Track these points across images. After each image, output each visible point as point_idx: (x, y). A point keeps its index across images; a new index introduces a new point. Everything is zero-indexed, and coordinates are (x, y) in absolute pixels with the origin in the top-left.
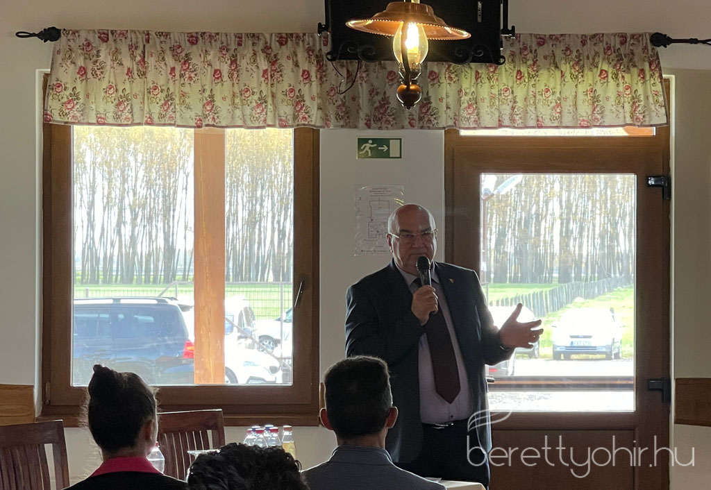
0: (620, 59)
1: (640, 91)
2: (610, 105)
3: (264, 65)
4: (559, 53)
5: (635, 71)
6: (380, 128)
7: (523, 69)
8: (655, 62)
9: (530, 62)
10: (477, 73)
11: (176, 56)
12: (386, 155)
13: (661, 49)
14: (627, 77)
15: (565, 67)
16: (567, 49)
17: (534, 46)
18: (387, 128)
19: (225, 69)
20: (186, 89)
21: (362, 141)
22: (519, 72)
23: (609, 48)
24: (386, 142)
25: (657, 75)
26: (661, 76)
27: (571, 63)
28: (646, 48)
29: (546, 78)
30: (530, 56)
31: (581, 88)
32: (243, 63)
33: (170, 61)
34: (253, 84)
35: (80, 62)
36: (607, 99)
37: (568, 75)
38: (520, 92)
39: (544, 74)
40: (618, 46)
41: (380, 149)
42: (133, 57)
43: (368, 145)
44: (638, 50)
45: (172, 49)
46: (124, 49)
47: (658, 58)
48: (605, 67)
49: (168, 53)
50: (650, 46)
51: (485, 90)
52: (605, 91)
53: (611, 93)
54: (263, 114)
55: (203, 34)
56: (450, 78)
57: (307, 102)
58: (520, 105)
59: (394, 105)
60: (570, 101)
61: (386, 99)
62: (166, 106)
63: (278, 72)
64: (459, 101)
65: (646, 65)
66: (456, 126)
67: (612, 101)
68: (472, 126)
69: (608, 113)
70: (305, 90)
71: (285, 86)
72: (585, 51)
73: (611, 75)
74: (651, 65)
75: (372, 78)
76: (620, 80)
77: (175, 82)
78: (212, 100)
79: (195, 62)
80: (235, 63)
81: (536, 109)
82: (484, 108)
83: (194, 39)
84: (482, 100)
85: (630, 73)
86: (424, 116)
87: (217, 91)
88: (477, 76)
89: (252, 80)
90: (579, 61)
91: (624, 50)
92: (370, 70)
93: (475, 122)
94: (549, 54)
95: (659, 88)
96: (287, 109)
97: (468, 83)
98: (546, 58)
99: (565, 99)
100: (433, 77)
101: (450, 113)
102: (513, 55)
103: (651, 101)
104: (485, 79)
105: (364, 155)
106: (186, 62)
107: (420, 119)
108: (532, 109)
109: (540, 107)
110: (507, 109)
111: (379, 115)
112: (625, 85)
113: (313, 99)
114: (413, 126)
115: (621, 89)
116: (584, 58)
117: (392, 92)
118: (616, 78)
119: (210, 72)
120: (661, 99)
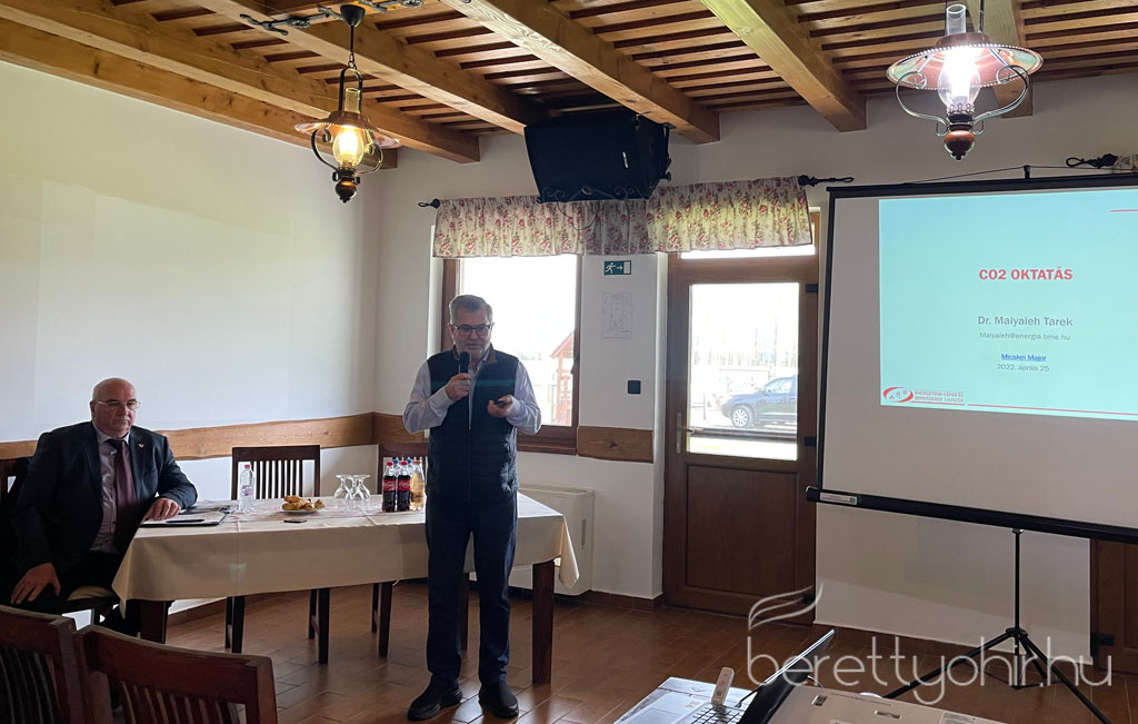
0: (776, 197)
1: (792, 220)
2: (767, 232)
3: (547, 215)
4: (733, 196)
5: (789, 205)
6: (618, 254)
7: (709, 209)
8: (802, 198)
9: (712, 203)
10: (678, 213)
11: (500, 213)
12: (622, 272)
13: (808, 188)
14: (783, 210)
15: (737, 205)
16: (739, 192)
17: (716, 192)
18: (622, 254)
19: (526, 219)
20: (506, 233)
21: (607, 263)
22: (706, 211)
24: (622, 263)
25: (804, 207)
26: (807, 208)
27: (741, 202)
28: (795, 187)
29: (725, 215)
30: (713, 199)
31: (750, 221)
32: (537, 214)
33: (497, 216)
34: (542, 228)
35: (451, 220)
36: (767, 227)
37: (737, 210)
38: (706, 225)
39: (724, 211)
40: (775, 187)
41: (617, 269)
42: (476, 214)
43: (610, 267)
44: (791, 190)
45: (499, 208)
46: (473, 210)
47: (805, 194)
48: (765, 203)
49: (496, 211)
50: (799, 187)
51: (684, 226)
52: (764, 221)
53: (770, 223)
54: (547, 248)
55: (513, 197)
56: (658, 217)
57: (570, 238)
58: (707, 234)
59: (624, 237)
60: (738, 230)
61: (621, 234)
62: (493, 244)
63: (556, 219)
64: (665, 233)
65: (796, 200)
66: (659, 250)
67: (770, 228)
68: (674, 250)
69: (766, 236)
70: (569, 230)
71: (559, 229)
72: (752, 193)
73: (769, 209)
74: (799, 200)
75: (612, 220)
76: (776, 213)
77: (499, 229)
78: (516, 239)
79: (510, 215)
80: (532, 215)
81: (716, 236)
82: (685, 238)
83: (509, 201)
84: (684, 232)
85: (784, 206)
86: (645, 245)
87: (521, 233)
88: (678, 215)
89: (542, 226)
90: (747, 200)
91: (779, 190)
92: (611, 214)
93: (676, 247)
94: (726, 196)
95: (806, 217)
96: (559, 243)
97: (672, 220)
98: (725, 199)
99: (735, 228)
100: (650, 217)
101: (657, 242)
102: (701, 199)
103: (798, 226)
104: (685, 218)
105: (609, 273)
106: (505, 216)
107: (642, 247)
108: (713, 236)
109: (722, 236)
110: (694, 237)
111: (617, 245)
112: (782, 216)
113: (574, 236)
114: (633, 252)
115: (776, 219)
116: (751, 198)
117: (623, 229)
118: (773, 211)
119: (517, 221)
120: (807, 225)
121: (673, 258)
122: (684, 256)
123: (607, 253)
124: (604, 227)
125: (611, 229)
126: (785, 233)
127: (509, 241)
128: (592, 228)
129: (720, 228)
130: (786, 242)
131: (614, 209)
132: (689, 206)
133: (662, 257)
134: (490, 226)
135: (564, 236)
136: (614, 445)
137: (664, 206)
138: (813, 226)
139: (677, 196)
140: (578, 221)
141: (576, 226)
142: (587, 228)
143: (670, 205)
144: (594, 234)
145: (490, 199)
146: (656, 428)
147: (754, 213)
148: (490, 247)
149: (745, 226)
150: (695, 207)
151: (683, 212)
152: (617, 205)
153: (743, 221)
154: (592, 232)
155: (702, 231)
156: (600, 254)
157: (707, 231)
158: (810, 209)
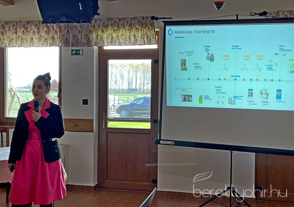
0: (142, 24)
1: (149, 34)
2: (139, 39)
3: (46, 29)
4: (125, 24)
6: (77, 47)
7: (115, 28)
8: (153, 25)
9: (117, 26)
10: (102, 30)
11: (24, 28)
12: (79, 54)
13: (154, 21)
14: (145, 30)
15: (127, 27)
16: (127, 22)
17: (118, 21)
18: (79, 47)
19: (36, 31)
20: (27, 37)
21: (72, 50)
22: (114, 29)
23: (139, 21)
24: (79, 50)
25: (153, 29)
27: (128, 26)
28: (150, 21)
29: (122, 31)
30: (117, 24)
31: (132, 34)
32: (41, 29)
33: (23, 29)
35: (1, 31)
36: (139, 36)
37: (127, 29)
38: (114, 35)
39: (121, 29)
40: (142, 20)
41: (77, 53)
42: (13, 28)
43: (74, 52)
44: (148, 22)
46: (11, 26)
47: (154, 24)
48: (138, 27)
49: (22, 27)
51: (105, 35)
52: (138, 34)
53: (140, 35)
54: (45, 43)
55: (30, 21)
56: (94, 31)
57: (56, 39)
58: (114, 39)
59: (80, 39)
60: (127, 37)
61: (78, 38)
62: (21, 42)
63: (50, 31)
64: (97, 38)
65: (150, 26)
66: (95, 45)
67: (140, 37)
68: (101, 45)
69: (138, 41)
70: (55, 36)
71: (51, 35)
72: (133, 22)
73: (140, 29)
74: (151, 26)
75: (74, 32)
76: (142, 31)
77: (24, 35)
78: (32, 39)
79: (28, 29)
80: (38, 29)
81: (118, 40)
82: (105, 40)
83: (28, 23)
84: (105, 38)
85: (146, 29)
86: (89, 43)
87: (34, 37)
88: (103, 31)
89: (43, 34)
90: (131, 25)
91: (144, 22)
92: (73, 30)
93: (102, 44)
94: (122, 23)
95: (154, 33)
96: (51, 41)
97: (100, 33)
98: (122, 25)
99: (126, 37)
100: (91, 31)
101: (94, 42)
102: (112, 24)
103: (151, 37)
104: (105, 32)
105: (73, 55)
106: (26, 29)
107: (87, 44)
108: (117, 40)
109: (121, 40)
110: (109, 40)
111: (77, 43)
112: (144, 32)
113: (58, 38)
114: (84, 46)
115: (142, 33)
116: (132, 24)
117: (79, 36)
118: (141, 30)
119: (32, 32)
120: (154, 36)
121: (100, 49)
122: (105, 48)
123: (73, 46)
124: (71, 35)
125: (74, 36)
126: (146, 39)
127: (29, 40)
128: (66, 35)
129: (120, 37)
130: (146, 43)
131: (75, 27)
132: (107, 27)
133: (96, 48)
134: (20, 34)
135: (53, 38)
136: (77, 126)
137: (96, 27)
138: (157, 37)
139: (102, 23)
140: (59, 32)
141: (58, 34)
142: (63, 35)
143: (99, 26)
144: (66, 38)
145: (19, 22)
146: (95, 118)
147: (134, 31)
148: (20, 42)
149: (130, 36)
150: (110, 28)
151: (104, 29)
152: (76, 26)
153: (129, 34)
154: (65, 37)
155: (112, 38)
156: (69, 46)
157: (114, 37)
158: (155, 29)
